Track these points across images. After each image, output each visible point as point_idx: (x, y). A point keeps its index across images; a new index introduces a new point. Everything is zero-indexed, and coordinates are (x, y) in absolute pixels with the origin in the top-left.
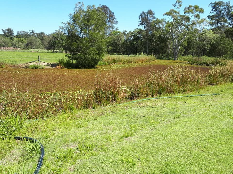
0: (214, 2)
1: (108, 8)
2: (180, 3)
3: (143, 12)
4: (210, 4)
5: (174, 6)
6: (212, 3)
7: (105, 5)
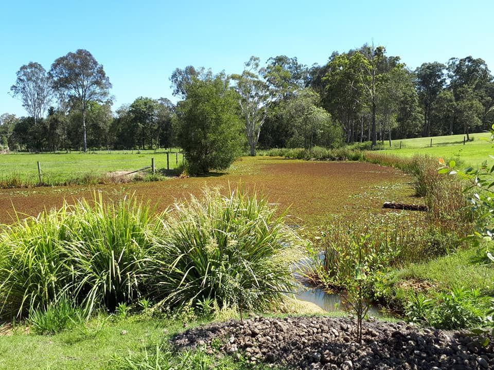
0: (275, 57)
1: (90, 55)
2: (257, 61)
3: (178, 70)
4: (270, 59)
5: (248, 65)
6: (271, 58)
7: (84, 49)
